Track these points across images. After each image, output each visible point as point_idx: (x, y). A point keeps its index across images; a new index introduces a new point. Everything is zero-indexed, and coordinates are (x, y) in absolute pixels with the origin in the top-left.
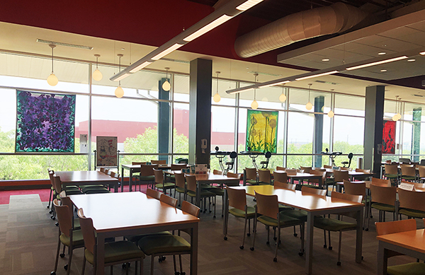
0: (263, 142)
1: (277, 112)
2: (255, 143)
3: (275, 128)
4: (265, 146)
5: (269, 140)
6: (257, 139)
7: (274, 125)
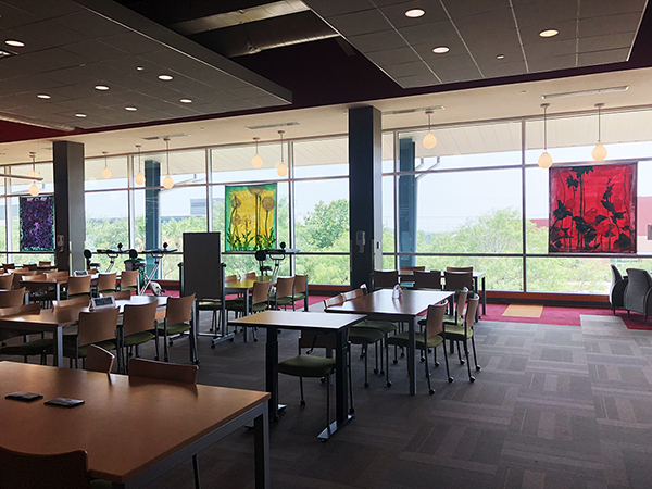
0: (253, 234)
1: (274, 184)
2: (240, 235)
3: (273, 210)
4: (257, 240)
5: (263, 230)
6: (242, 230)
7: (271, 205)
